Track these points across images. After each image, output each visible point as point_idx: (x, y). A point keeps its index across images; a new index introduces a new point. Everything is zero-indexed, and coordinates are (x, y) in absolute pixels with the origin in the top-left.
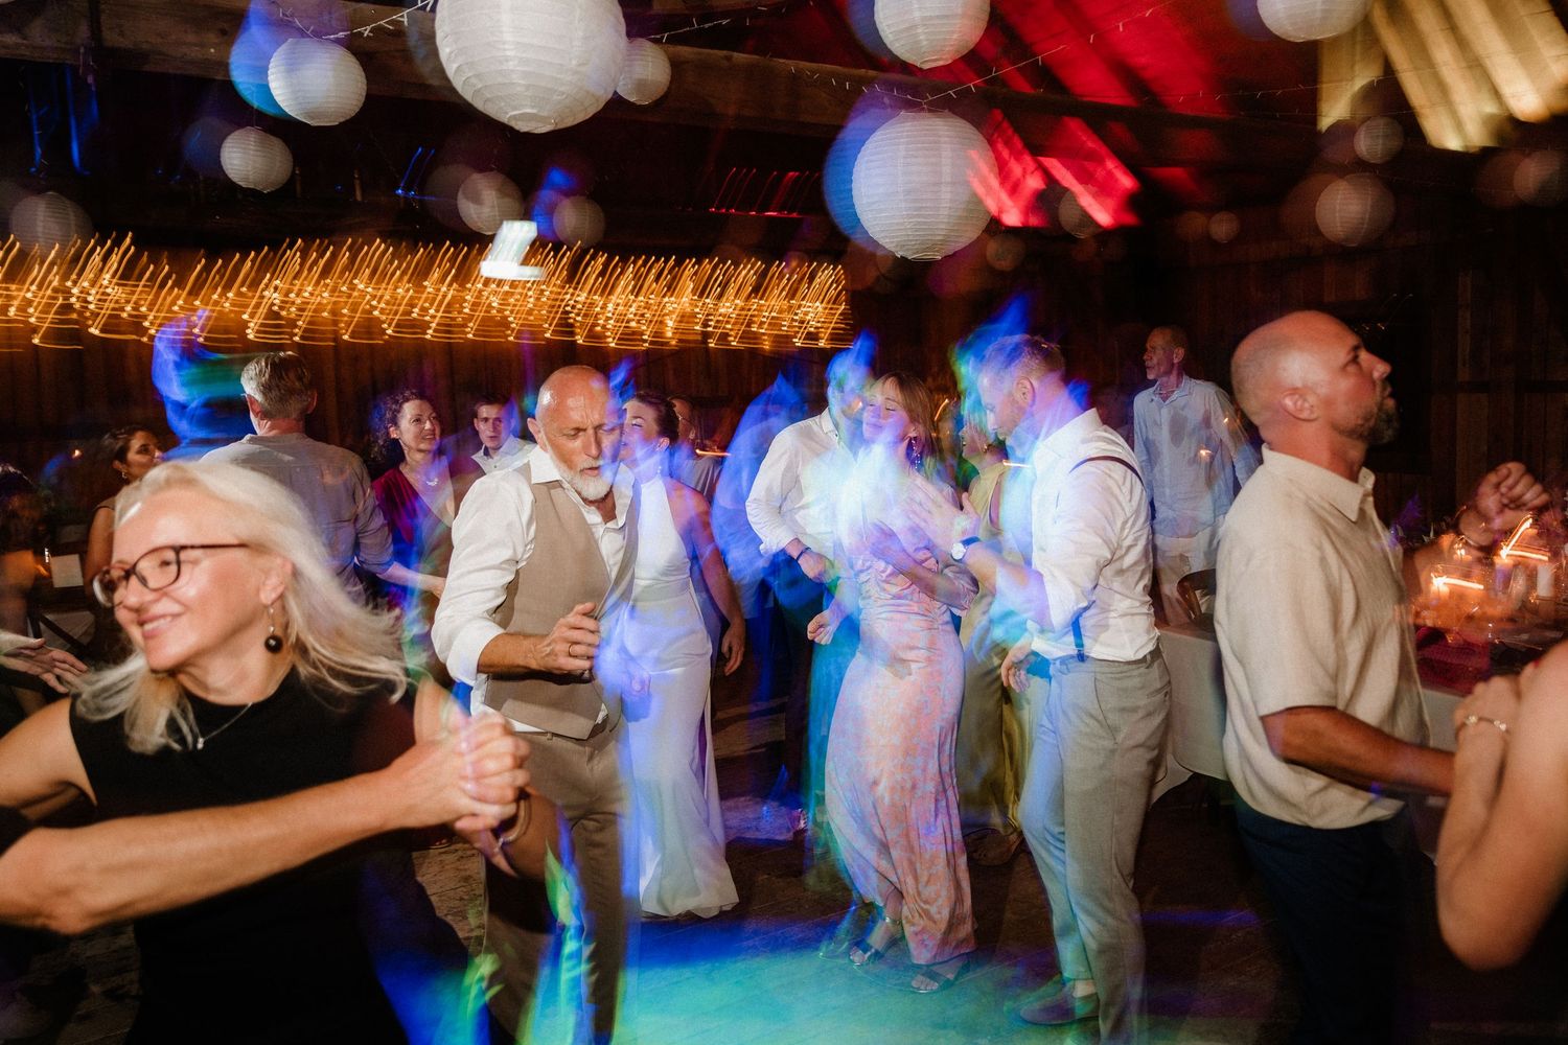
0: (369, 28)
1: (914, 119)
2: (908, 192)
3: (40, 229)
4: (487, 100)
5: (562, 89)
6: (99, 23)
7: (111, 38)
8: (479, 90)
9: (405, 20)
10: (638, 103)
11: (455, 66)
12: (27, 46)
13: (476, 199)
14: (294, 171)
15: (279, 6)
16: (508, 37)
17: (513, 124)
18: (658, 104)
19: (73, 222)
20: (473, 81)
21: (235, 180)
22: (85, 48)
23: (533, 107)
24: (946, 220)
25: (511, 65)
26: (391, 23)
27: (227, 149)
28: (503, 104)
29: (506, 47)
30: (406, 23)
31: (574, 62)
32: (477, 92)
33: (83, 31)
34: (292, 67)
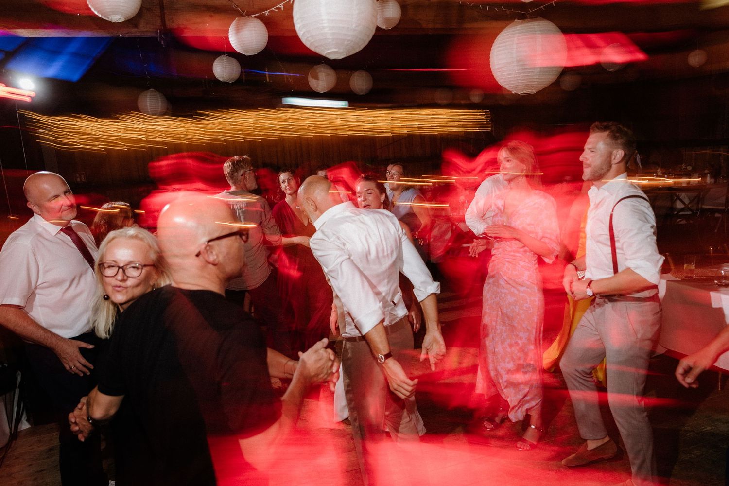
0: (268, 11)
1: (522, 23)
2: (519, 61)
3: (148, 105)
4: (316, 47)
5: (349, 38)
6: (164, 18)
7: (170, 25)
8: (312, 43)
9: (282, 7)
10: (386, 29)
11: (302, 32)
12: (139, 31)
13: (316, 78)
14: (241, 71)
15: (233, 2)
16: (324, 17)
17: (327, 56)
18: (395, 28)
19: (160, 101)
20: (310, 39)
21: (219, 79)
22: (160, 30)
23: (335, 48)
24: (538, 74)
25: (326, 30)
26: (277, 8)
27: (215, 66)
28: (323, 48)
29: (323, 22)
30: (282, 9)
31: (354, 26)
32: (311, 43)
33: (159, 22)
34: (238, 30)
